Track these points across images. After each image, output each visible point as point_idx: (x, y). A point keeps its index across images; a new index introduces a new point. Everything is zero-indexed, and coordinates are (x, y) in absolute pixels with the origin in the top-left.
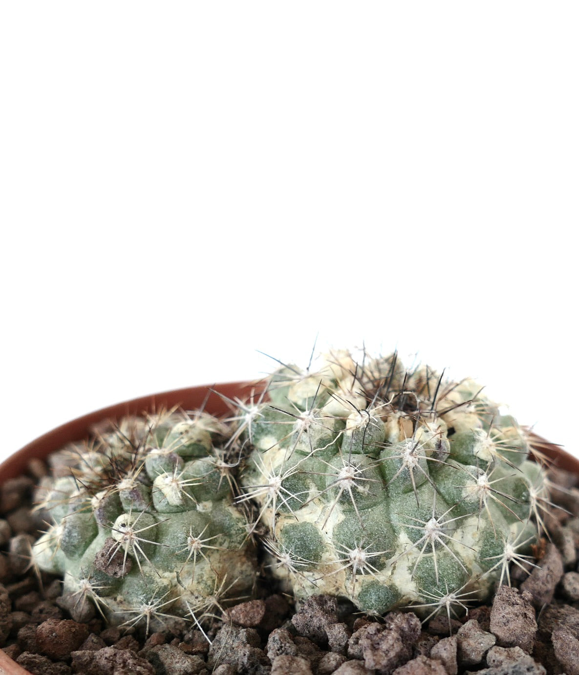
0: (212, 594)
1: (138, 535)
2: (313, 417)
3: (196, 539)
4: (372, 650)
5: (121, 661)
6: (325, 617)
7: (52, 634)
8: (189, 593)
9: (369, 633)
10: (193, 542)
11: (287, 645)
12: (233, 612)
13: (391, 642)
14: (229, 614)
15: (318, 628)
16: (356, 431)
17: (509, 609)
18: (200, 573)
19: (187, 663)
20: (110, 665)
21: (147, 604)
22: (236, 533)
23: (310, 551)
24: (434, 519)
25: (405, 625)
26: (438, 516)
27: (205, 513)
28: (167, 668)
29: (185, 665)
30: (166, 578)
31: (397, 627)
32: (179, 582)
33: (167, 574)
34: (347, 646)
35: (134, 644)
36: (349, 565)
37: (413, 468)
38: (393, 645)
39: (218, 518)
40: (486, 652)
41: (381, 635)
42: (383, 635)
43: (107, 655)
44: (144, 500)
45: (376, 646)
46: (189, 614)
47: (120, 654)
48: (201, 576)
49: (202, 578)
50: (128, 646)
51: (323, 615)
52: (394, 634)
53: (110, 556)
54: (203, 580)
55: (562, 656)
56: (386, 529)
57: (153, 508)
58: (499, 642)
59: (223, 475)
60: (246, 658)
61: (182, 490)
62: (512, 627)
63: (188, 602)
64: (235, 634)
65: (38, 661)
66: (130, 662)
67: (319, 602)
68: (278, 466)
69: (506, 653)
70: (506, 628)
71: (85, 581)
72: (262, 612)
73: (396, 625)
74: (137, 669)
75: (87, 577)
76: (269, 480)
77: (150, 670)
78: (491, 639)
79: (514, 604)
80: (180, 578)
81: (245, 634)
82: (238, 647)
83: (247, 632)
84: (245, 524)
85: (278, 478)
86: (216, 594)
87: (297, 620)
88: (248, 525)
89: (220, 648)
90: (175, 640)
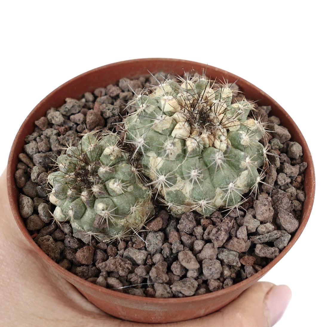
1: (111, 213)
3: (134, 207)
4: (216, 241)
5: (119, 264)
7: (85, 257)
8: (132, 224)
9: (213, 233)
10: (132, 209)
12: (151, 226)
13: (223, 237)
14: (149, 228)
17: (263, 208)
18: (135, 215)
19: (142, 255)
20: (115, 267)
21: (118, 234)
22: (146, 196)
23: (180, 201)
24: (232, 183)
25: (227, 228)
26: (233, 181)
27: (131, 191)
29: (142, 257)
30: (122, 222)
31: (224, 229)
32: (127, 221)
33: (122, 220)
36: (199, 206)
37: (221, 165)
40: (257, 228)
42: (219, 234)
43: (112, 263)
44: (105, 193)
45: (217, 238)
46: (134, 233)
50: (112, 250)
51: (190, 223)
52: (223, 233)
53: (101, 223)
54: (137, 218)
56: (211, 188)
57: (109, 194)
58: (262, 223)
59: (136, 174)
61: (122, 188)
62: (265, 216)
63: (133, 228)
64: (155, 237)
65: (84, 270)
66: (122, 263)
67: (186, 217)
68: (160, 168)
69: (265, 228)
70: (263, 216)
71: (90, 232)
72: (161, 223)
73: (223, 228)
74: (126, 266)
75: (91, 231)
76: (158, 176)
77: (130, 264)
78: (259, 223)
79: (265, 205)
80: (128, 220)
81: (160, 237)
82: (159, 243)
83: (160, 235)
84: (149, 192)
85: (163, 176)
86: (143, 222)
87: (180, 227)
88: (150, 192)
89: (151, 244)
90: (130, 242)
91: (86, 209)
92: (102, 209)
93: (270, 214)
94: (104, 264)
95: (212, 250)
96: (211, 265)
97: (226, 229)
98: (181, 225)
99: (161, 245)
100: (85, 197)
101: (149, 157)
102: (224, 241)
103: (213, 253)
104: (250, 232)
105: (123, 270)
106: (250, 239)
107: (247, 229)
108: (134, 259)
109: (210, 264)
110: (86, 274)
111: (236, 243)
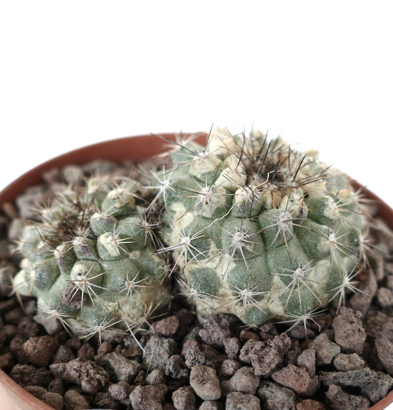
0: (142, 316)
1: (91, 282)
2: (212, 193)
3: (131, 282)
4: (259, 363)
5: (85, 371)
6: (222, 332)
7: (35, 350)
8: (127, 315)
9: (256, 349)
10: (129, 284)
11: (199, 357)
12: (158, 326)
13: (272, 357)
14: (154, 328)
15: (218, 339)
16: (244, 203)
17: (349, 326)
18: (134, 301)
19: (130, 367)
20: (78, 374)
21: (99, 325)
22: (158, 273)
23: (211, 287)
24: (300, 268)
25: (281, 344)
26: (302, 266)
27: (135, 259)
28: (117, 372)
29: (128, 370)
30: (111, 306)
31: (276, 345)
32: (120, 308)
33: (111, 304)
34: (239, 353)
35: (91, 351)
36: (240, 299)
37: (285, 232)
38: (273, 359)
39: (144, 263)
40: (334, 358)
41: (265, 351)
42: (266, 351)
43: (75, 367)
44: (92, 252)
45: (261, 359)
46: (128, 330)
47: (84, 366)
48: (135, 303)
49: (135, 304)
50: (87, 351)
51: (221, 331)
52: (274, 351)
53: (71, 296)
54: (136, 306)
55: (384, 358)
56: (265, 274)
57: (98, 257)
58: (344, 351)
59: (147, 232)
60: (172, 367)
61: (119, 246)
62: (351, 341)
63: (127, 321)
64: (160, 344)
65: (26, 371)
66: (92, 371)
67: (217, 320)
68: (187, 227)
69: (348, 360)
70: (347, 340)
71: (54, 311)
72: (177, 325)
73: (274, 343)
74: (97, 377)
75: (55, 309)
76: (181, 238)
77: (106, 376)
78: (338, 349)
79: (352, 322)
80: (120, 306)
81: (167, 344)
82: (163, 354)
83: (169, 342)
84: (163, 266)
85: (188, 238)
86: (146, 315)
87: (203, 334)
88: (165, 267)
89: (150, 354)
90: (119, 346)
91: (58, 275)
92: (79, 272)
93: (360, 338)
94: (61, 366)
95: (250, 378)
96: (243, 402)
97: (279, 347)
98: (206, 330)
99: (167, 357)
100: (59, 253)
101: (175, 212)
102: (273, 366)
103: (250, 384)
104: (320, 363)
105: (89, 382)
106: (320, 376)
107: (316, 356)
108: (116, 370)
109: (241, 401)
110: (27, 378)
111: (294, 373)
